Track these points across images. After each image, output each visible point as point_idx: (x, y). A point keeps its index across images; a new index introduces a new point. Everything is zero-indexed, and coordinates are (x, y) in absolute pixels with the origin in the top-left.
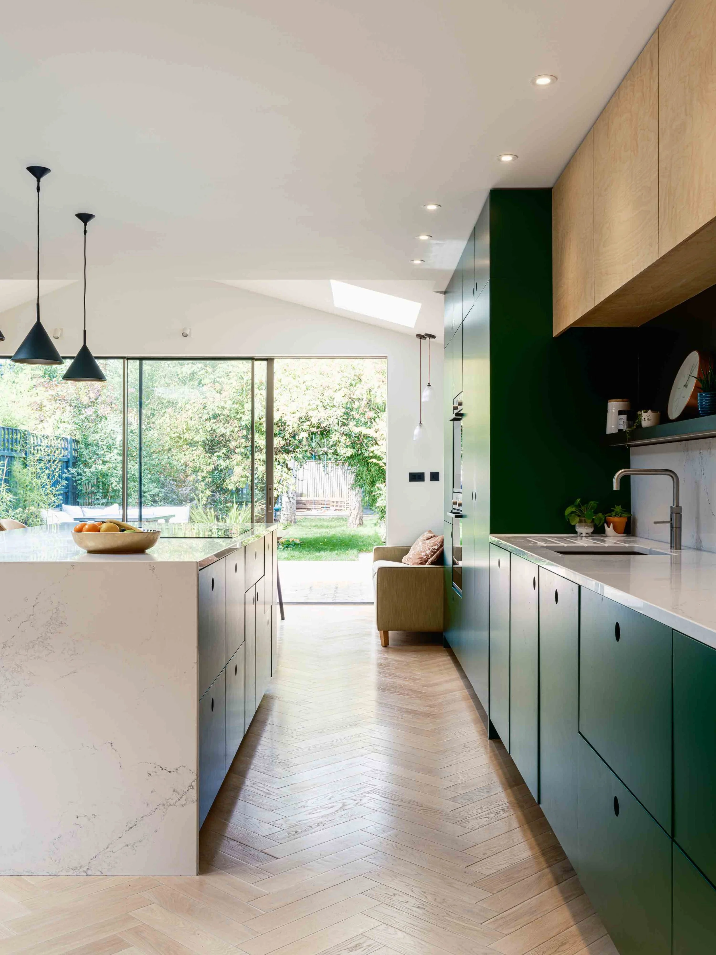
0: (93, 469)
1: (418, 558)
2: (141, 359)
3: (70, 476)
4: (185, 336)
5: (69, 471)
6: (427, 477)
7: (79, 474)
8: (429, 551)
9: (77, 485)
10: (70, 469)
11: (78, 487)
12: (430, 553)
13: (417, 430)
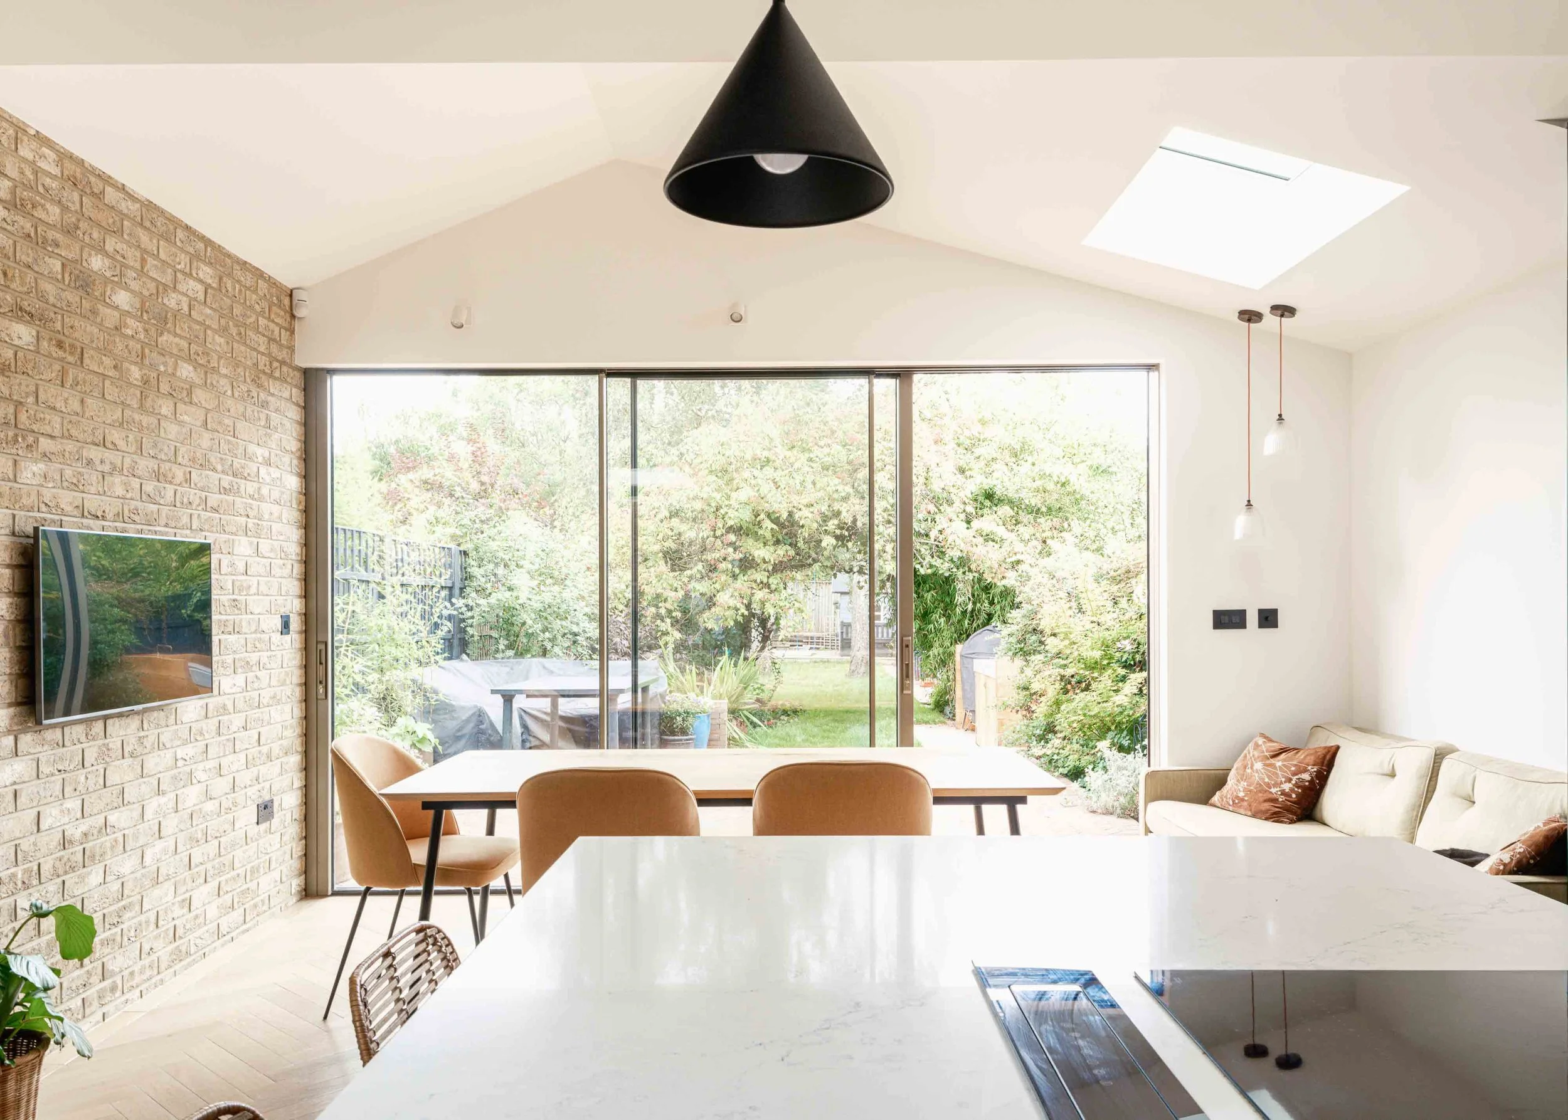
0: (493, 600)
1: (1265, 801)
2: (635, 374)
3: (455, 613)
4: (737, 319)
5: (452, 604)
6: (1252, 619)
7: (470, 608)
8: (1290, 785)
9: (466, 627)
10: (453, 600)
11: (468, 629)
12: (1292, 790)
13: (1241, 522)
